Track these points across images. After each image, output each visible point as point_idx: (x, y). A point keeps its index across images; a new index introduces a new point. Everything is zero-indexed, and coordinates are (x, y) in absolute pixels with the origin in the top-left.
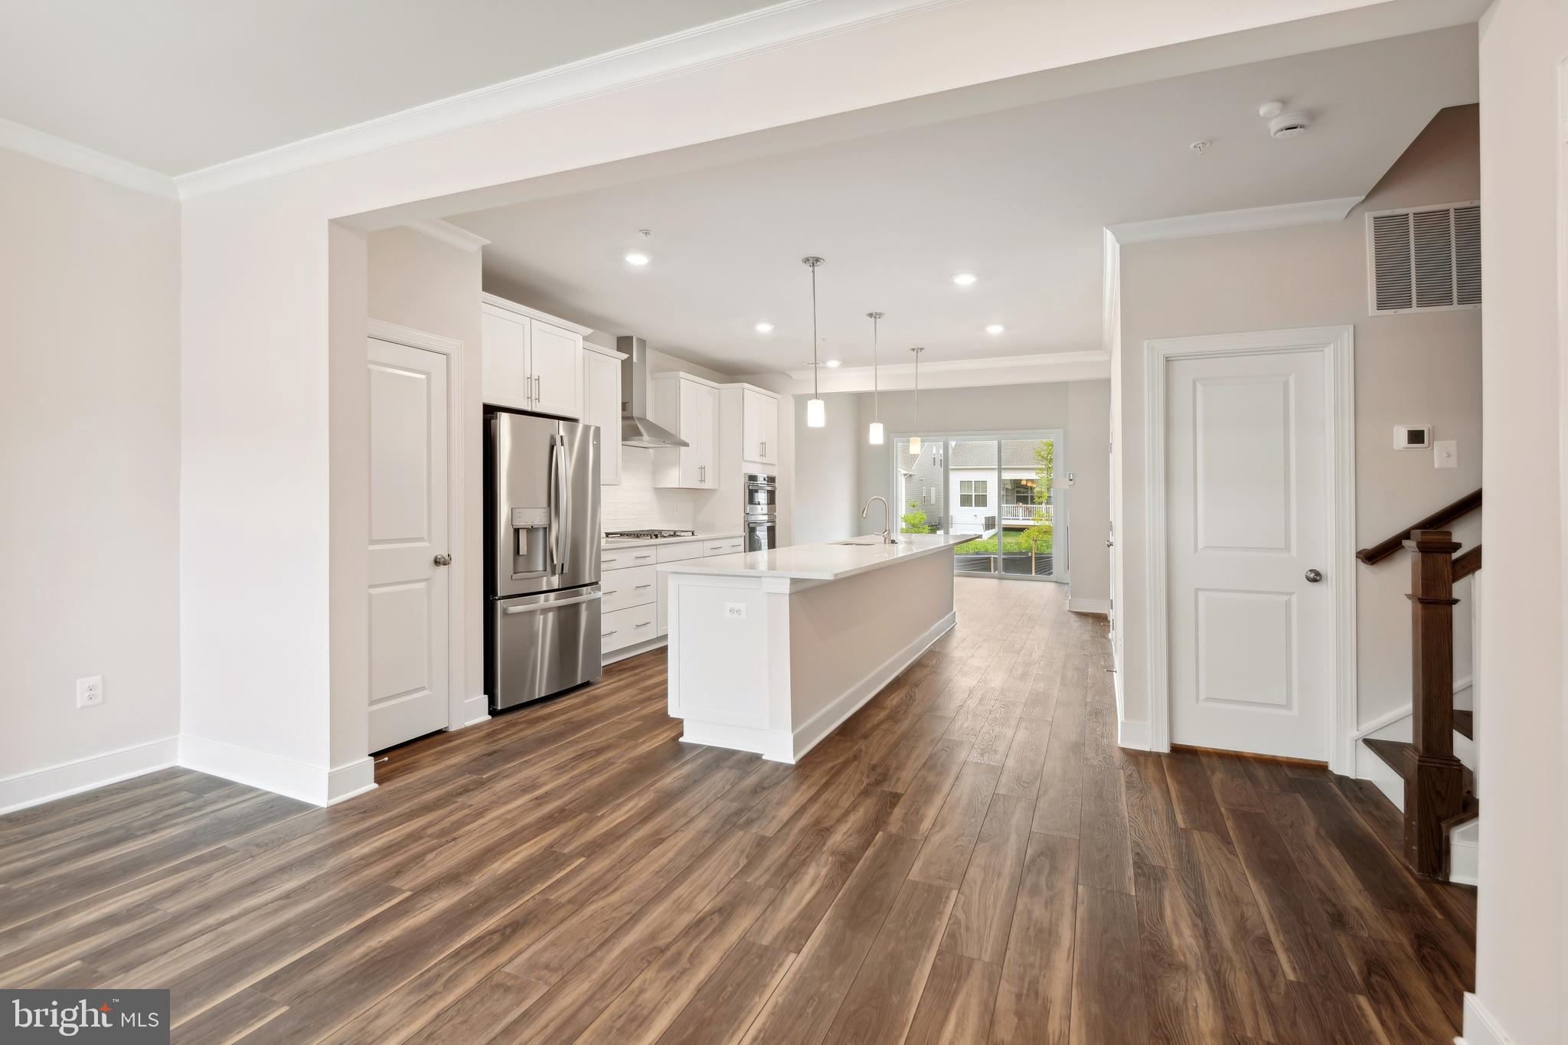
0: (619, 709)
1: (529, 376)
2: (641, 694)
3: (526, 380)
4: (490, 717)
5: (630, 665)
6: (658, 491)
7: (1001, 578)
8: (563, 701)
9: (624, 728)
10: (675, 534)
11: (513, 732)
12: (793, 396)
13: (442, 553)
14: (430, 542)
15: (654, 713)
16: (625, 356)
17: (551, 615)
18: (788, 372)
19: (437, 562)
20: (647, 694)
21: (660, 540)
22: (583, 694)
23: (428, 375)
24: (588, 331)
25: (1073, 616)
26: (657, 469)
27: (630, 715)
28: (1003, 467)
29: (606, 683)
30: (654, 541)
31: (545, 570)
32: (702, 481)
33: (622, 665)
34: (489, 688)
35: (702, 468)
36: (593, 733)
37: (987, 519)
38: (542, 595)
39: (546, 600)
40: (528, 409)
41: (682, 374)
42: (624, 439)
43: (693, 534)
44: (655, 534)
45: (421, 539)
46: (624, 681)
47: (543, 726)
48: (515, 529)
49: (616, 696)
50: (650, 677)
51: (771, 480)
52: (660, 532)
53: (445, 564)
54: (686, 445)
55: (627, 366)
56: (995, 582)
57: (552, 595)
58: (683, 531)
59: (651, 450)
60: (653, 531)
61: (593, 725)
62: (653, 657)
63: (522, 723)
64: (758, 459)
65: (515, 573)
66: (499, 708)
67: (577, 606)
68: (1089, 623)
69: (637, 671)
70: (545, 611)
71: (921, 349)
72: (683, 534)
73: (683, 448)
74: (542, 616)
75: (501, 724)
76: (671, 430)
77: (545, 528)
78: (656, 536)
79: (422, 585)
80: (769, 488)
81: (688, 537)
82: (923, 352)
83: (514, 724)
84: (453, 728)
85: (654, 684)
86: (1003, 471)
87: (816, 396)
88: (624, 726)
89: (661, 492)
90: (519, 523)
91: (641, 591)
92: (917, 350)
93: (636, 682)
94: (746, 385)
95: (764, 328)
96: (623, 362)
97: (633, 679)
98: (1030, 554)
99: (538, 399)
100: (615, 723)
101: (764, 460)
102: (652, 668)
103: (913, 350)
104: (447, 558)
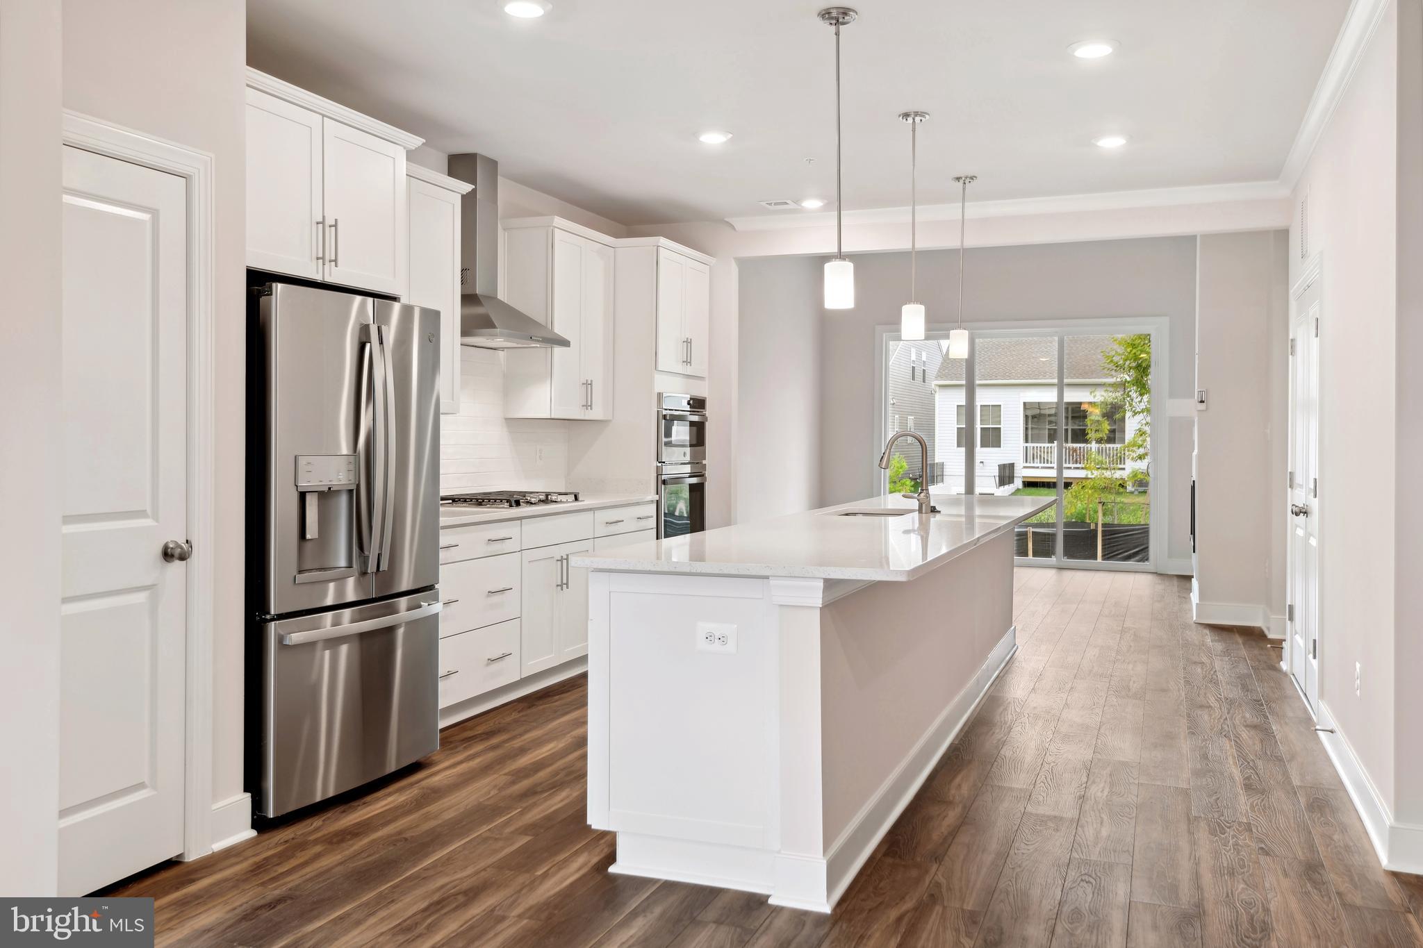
0: (484, 813)
1: (321, 220)
2: (513, 783)
3: (314, 226)
4: (254, 833)
5: (480, 730)
6: (514, 424)
7: (1061, 569)
8: (378, 799)
9: (502, 848)
10: (546, 500)
11: (301, 860)
12: (735, 258)
13: (176, 537)
14: (156, 518)
15: (549, 818)
16: (467, 188)
17: (344, 649)
18: (726, 219)
19: (167, 555)
20: (525, 784)
21: (524, 510)
22: (412, 785)
23: (154, 213)
24: (416, 141)
25: (1207, 631)
26: (510, 386)
27: (507, 824)
28: (1066, 381)
29: (446, 764)
30: (515, 512)
31: (350, 566)
32: (588, 406)
33: (465, 730)
34: (253, 780)
35: (588, 384)
36: (449, 860)
37: (1002, 468)
38: (329, 615)
39: (336, 623)
40: (318, 278)
41: (558, 221)
42: (465, 333)
43: (576, 499)
44: (514, 500)
45: (141, 514)
46: (477, 761)
47: (356, 847)
48: (301, 492)
49: (470, 788)
50: (522, 751)
51: (698, 404)
52: (524, 494)
53: (183, 557)
54: (565, 343)
55: (468, 202)
56: (1052, 573)
57: (347, 613)
58: (560, 494)
59: (501, 353)
60: (512, 493)
61: (444, 844)
62: (515, 715)
63: (316, 842)
64: (680, 368)
65: (300, 572)
66: (271, 815)
67: (390, 630)
68: (1237, 643)
69: (495, 741)
70: (333, 643)
71: (972, 178)
72: (560, 498)
73: (558, 350)
74: (327, 653)
75: (277, 845)
76: (539, 318)
77: (350, 491)
78: (518, 503)
79: (141, 597)
80: (695, 418)
81: (568, 504)
82: (974, 183)
83: (302, 846)
84: (191, 857)
85: (534, 763)
86: (1066, 390)
87: (840, 256)
88: (500, 844)
89: (517, 426)
90: (304, 484)
91: (496, 599)
92: (964, 180)
93: (501, 761)
94: (663, 241)
95: (713, 139)
96: (465, 198)
97: (491, 756)
98: (1093, 527)
99: (336, 261)
100: (484, 840)
101: (689, 370)
102: (521, 735)
103: (958, 179)
104: (185, 546)
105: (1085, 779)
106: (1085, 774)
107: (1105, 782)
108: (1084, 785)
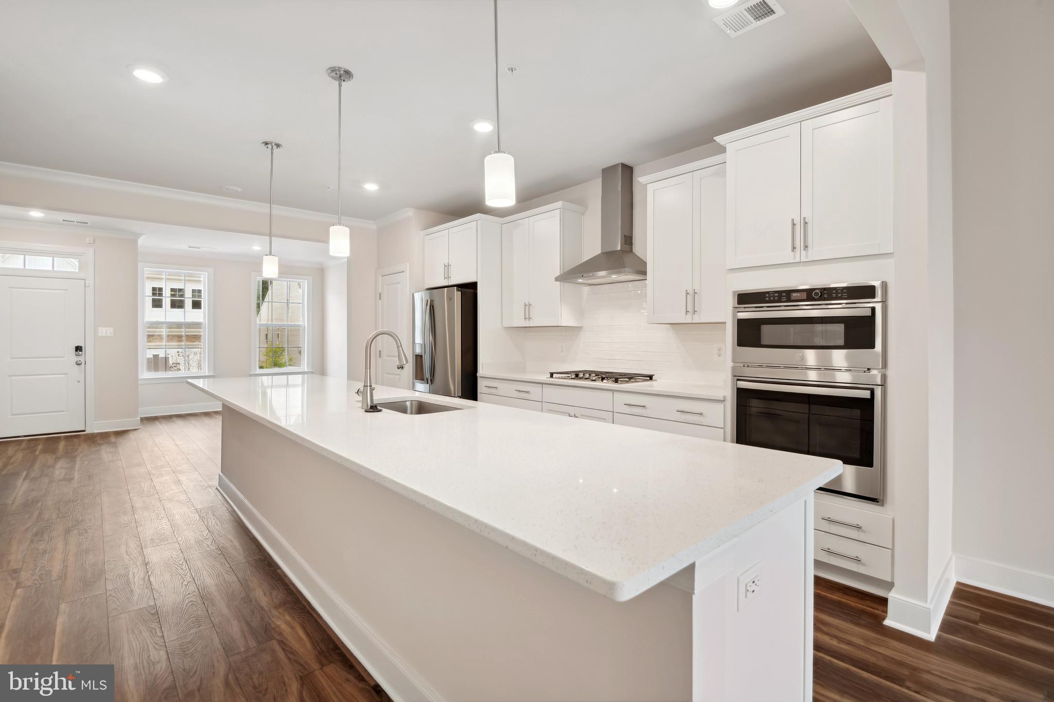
32: (691, 311)
35: (690, 294)
105: (152, 579)
106: (154, 583)
107: (134, 582)
108: (150, 573)
